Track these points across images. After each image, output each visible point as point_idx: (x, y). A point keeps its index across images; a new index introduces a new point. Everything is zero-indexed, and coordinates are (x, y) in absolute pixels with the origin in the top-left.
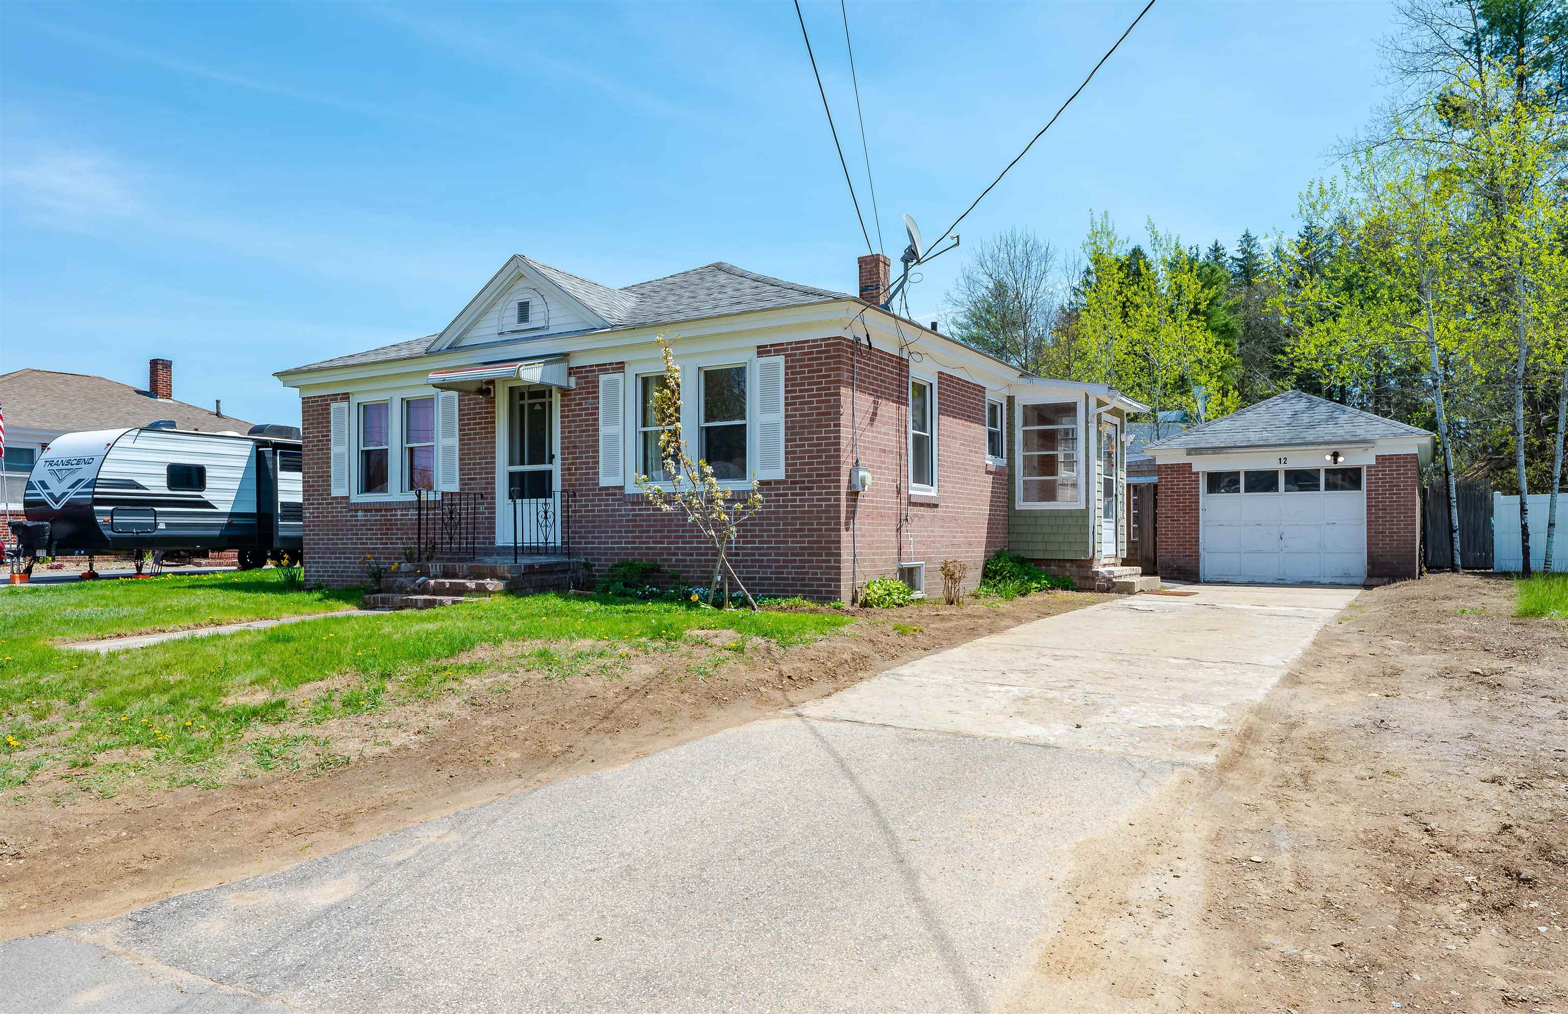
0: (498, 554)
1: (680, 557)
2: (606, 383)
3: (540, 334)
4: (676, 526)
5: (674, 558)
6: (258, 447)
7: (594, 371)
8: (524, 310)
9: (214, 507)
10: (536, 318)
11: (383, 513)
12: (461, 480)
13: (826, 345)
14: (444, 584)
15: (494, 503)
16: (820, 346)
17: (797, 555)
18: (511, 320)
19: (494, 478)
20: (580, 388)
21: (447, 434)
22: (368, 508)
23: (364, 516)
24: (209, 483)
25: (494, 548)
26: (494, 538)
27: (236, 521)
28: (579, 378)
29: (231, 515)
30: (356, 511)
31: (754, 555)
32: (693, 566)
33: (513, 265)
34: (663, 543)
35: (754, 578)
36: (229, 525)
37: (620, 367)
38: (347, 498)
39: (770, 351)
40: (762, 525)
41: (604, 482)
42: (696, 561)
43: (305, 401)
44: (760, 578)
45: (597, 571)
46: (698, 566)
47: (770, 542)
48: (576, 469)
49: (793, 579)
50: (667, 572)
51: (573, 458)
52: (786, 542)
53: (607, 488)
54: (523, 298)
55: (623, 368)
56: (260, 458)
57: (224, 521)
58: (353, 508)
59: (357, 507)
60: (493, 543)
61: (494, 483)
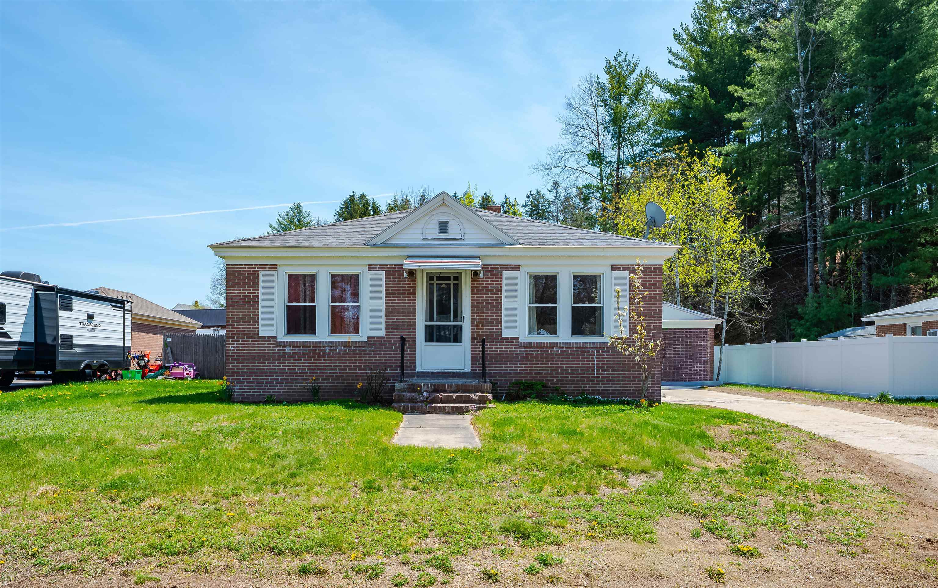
0: (418, 377)
1: (559, 378)
2: (508, 276)
3: (458, 242)
4: (556, 361)
5: (555, 379)
6: (36, 290)
7: (498, 268)
8: (443, 227)
9: (10, 337)
10: (453, 231)
11: (312, 348)
12: (386, 329)
13: (654, 268)
14: (451, 396)
15: (415, 345)
16: (651, 268)
17: (636, 377)
18: (433, 231)
19: (415, 329)
20: (486, 278)
21: (373, 298)
22: (295, 345)
23: (292, 350)
24: (9, 318)
25: (415, 373)
26: (415, 367)
27: (23, 348)
28: (486, 272)
29: (20, 344)
30: (284, 347)
31: (609, 377)
32: (568, 384)
33: (441, 197)
34: (547, 370)
35: (609, 390)
36: (18, 351)
37: (517, 268)
38: (275, 337)
39: (620, 268)
40: (614, 361)
41: (505, 334)
42: (571, 380)
43: (229, 267)
44: (613, 390)
45: (498, 387)
46: (572, 384)
47: (619, 371)
48: (482, 326)
49: (633, 390)
50: (550, 387)
51: (481, 319)
52: (629, 371)
53: (507, 338)
54: (444, 218)
55: (519, 268)
56: (37, 299)
57: (15, 348)
58: (282, 344)
59: (285, 344)
60: (415, 370)
61: (415, 332)
